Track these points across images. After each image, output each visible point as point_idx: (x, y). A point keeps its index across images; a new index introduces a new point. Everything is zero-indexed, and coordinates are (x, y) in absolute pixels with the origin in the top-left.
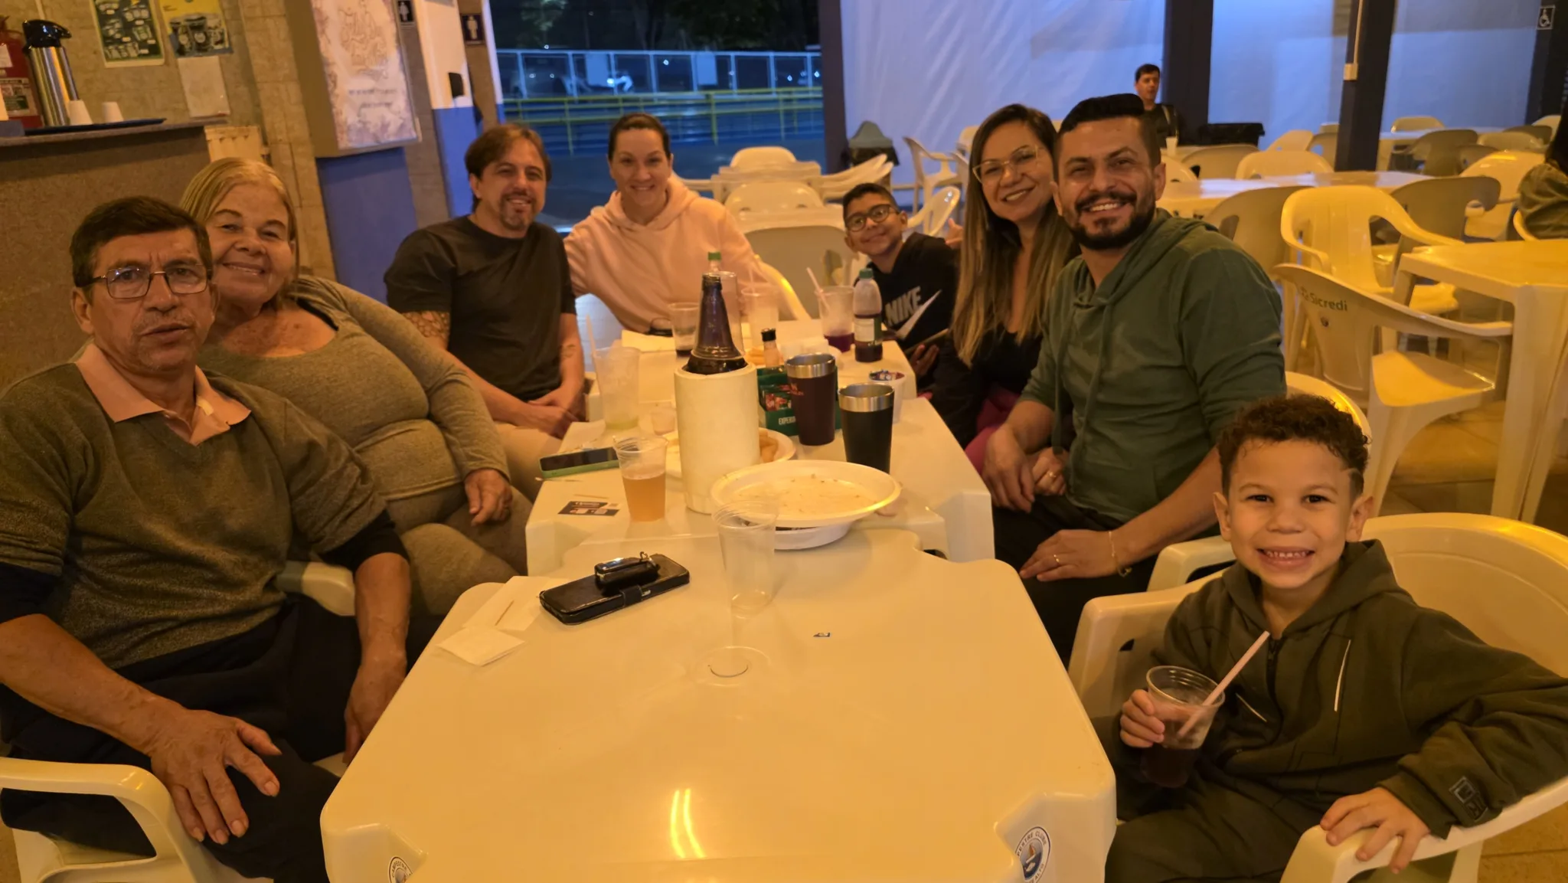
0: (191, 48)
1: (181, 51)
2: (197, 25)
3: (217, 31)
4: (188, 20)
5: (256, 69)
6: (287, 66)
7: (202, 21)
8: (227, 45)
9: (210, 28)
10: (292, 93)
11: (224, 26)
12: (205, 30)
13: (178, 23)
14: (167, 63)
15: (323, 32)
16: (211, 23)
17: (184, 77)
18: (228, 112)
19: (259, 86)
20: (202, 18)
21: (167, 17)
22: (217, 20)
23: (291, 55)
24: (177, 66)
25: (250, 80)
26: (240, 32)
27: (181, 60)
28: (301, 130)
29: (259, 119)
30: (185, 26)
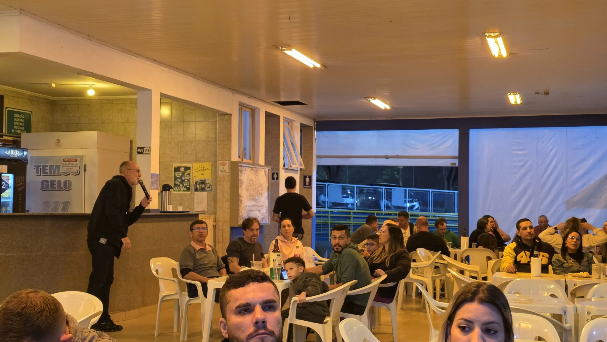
0: (199, 189)
1: (196, 190)
2: (203, 182)
3: (208, 184)
4: (201, 180)
5: (218, 197)
6: (227, 196)
7: (205, 181)
8: (211, 189)
9: (207, 183)
10: (227, 205)
11: (211, 183)
12: (206, 184)
13: (197, 181)
14: (191, 193)
15: (241, 186)
16: (207, 182)
17: (195, 198)
18: (206, 210)
19: (217, 202)
20: (205, 180)
21: (195, 179)
22: (209, 181)
23: (229, 193)
24: (194, 194)
25: (215, 200)
26: (216, 185)
27: (196, 193)
28: (227, 217)
29: (215, 213)
30: (199, 182)
